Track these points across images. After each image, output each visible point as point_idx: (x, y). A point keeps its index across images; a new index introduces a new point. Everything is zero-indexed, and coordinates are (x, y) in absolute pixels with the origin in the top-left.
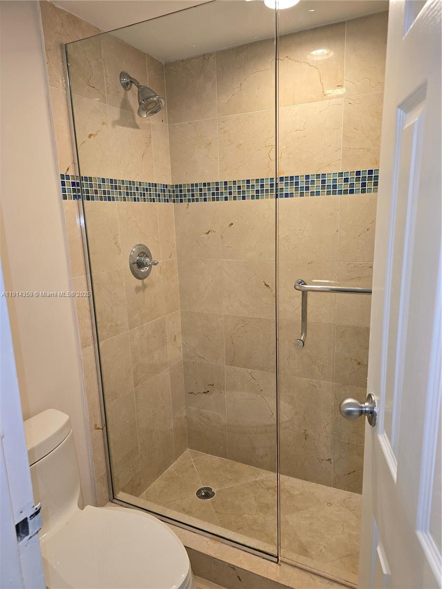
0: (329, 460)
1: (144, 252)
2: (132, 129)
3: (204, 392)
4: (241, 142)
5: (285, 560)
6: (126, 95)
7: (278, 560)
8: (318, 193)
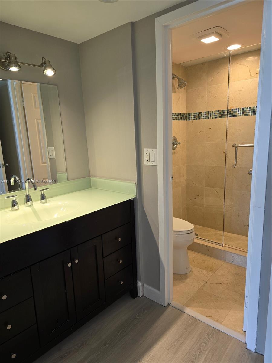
0: (248, 225)
1: (175, 139)
2: (174, 94)
3: (195, 199)
4: (216, 96)
5: (226, 246)
6: (173, 82)
7: (223, 245)
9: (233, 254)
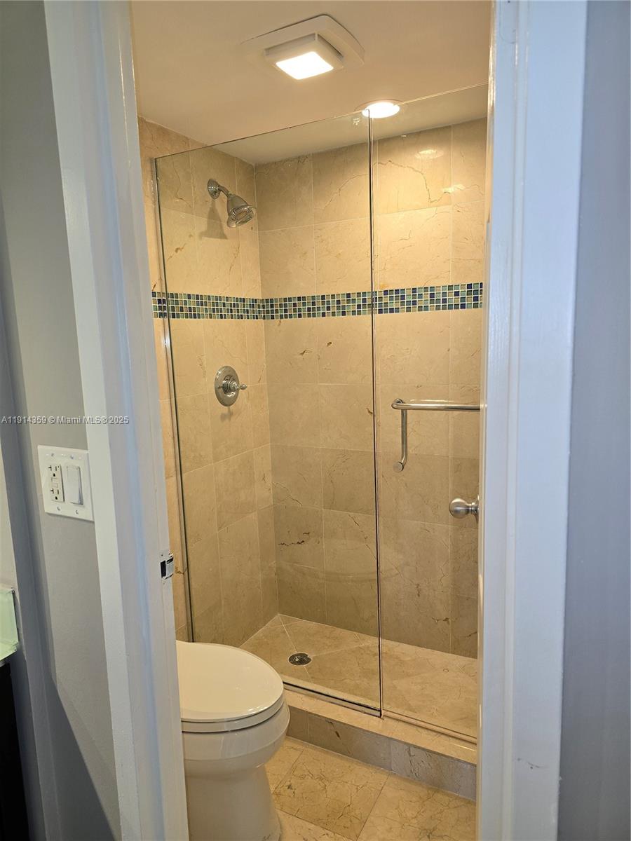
0: (447, 619)
1: (231, 375)
2: (219, 240)
3: (298, 543)
4: (340, 251)
5: (389, 714)
6: (213, 204)
7: (381, 715)
8: (426, 308)
9: (412, 749)
